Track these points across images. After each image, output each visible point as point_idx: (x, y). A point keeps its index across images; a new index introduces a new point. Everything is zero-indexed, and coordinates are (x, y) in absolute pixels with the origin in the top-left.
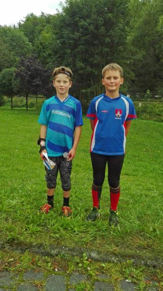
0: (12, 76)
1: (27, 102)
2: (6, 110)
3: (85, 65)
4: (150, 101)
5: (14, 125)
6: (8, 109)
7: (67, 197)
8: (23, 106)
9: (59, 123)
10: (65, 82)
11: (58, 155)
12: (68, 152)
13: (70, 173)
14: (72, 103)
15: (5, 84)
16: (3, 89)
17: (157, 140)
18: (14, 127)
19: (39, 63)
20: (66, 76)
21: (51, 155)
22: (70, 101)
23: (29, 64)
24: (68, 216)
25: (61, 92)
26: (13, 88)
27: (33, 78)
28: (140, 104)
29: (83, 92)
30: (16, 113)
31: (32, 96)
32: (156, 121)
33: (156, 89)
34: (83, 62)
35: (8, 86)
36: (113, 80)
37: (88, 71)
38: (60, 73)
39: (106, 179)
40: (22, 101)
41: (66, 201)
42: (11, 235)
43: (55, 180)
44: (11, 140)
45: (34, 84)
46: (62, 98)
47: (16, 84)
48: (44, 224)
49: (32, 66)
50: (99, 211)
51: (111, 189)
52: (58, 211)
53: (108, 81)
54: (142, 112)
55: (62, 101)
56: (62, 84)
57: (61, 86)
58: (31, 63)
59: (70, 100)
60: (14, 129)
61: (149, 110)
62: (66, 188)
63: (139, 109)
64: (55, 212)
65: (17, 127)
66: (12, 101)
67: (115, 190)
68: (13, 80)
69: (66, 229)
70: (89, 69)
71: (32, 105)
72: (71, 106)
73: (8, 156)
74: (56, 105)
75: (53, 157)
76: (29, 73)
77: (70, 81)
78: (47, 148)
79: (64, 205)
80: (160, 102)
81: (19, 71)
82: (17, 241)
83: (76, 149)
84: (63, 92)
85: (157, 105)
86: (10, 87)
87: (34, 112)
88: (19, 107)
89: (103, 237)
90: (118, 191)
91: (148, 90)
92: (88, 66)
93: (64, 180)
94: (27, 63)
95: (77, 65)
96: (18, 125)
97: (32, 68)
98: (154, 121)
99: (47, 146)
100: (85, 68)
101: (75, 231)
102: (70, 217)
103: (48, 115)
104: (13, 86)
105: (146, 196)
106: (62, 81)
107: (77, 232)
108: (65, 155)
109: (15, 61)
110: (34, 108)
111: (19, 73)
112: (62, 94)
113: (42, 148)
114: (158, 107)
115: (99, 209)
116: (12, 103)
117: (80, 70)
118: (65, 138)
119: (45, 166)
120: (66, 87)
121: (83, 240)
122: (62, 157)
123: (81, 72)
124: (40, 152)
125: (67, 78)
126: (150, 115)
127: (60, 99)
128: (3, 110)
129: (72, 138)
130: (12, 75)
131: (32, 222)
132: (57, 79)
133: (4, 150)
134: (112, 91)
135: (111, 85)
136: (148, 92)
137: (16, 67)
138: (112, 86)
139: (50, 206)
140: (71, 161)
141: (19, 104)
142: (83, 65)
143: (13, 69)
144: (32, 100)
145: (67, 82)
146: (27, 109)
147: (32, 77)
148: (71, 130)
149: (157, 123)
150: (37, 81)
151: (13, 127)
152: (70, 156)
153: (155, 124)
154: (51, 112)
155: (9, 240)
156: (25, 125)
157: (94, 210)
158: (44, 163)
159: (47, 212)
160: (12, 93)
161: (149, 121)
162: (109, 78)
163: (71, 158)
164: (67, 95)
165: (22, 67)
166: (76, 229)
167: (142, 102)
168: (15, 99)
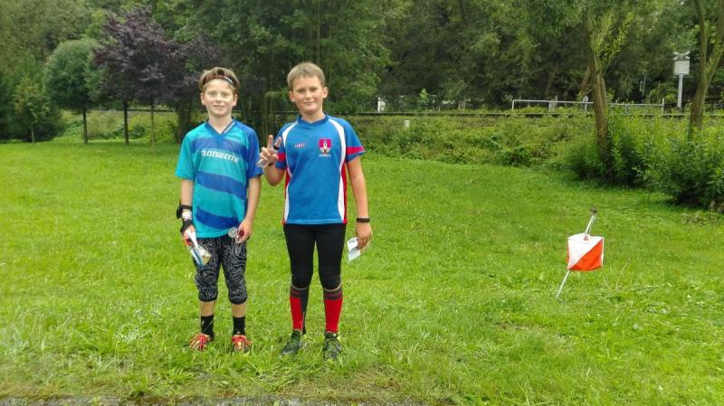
0: (85, 59)
1: (126, 124)
2: (70, 145)
3: (272, 33)
4: (429, 115)
5: (97, 184)
6: (75, 145)
7: (239, 316)
8: (116, 134)
9: (217, 173)
10: (225, 94)
11: (219, 233)
12: (237, 227)
13: (243, 267)
14: (240, 134)
15: (64, 79)
16: (62, 94)
17: (442, 203)
18: (99, 188)
19: (155, 28)
20: (226, 83)
21: (204, 235)
22: (236, 131)
23: (129, 30)
24: (245, 352)
25: (217, 112)
26: (87, 90)
27: (143, 66)
28: (407, 124)
29: (269, 98)
30: (101, 155)
31: (139, 108)
32: (442, 160)
33: (442, 85)
34: (267, 27)
35: (73, 85)
36: (309, 94)
37: (281, 46)
38: (214, 78)
39: (316, 274)
40: (111, 121)
41: (239, 324)
42: (136, 387)
43: (215, 284)
44: (95, 221)
45: (145, 80)
46: (220, 126)
47: (95, 79)
48: (198, 368)
49: (137, 35)
50: (305, 336)
51: (325, 292)
52: (223, 345)
53: (301, 96)
54: (412, 142)
55: (220, 131)
56: (219, 97)
57: (217, 101)
58: (134, 27)
59: (236, 128)
60: (98, 192)
61: (426, 136)
62: (237, 298)
63: (405, 133)
64: (217, 347)
65: (105, 188)
66: (85, 122)
67: (333, 293)
68: (87, 70)
69: (240, 371)
70: (281, 42)
71: (140, 131)
72: (237, 141)
73: (95, 255)
74: (210, 139)
75: (209, 239)
76: (131, 53)
77: (235, 92)
78: (197, 223)
79: (235, 333)
80: (452, 115)
81: (102, 47)
82: (148, 396)
83: (253, 219)
84: (222, 112)
85: (445, 124)
86: (80, 89)
87: (146, 149)
88: (106, 138)
89: (311, 377)
90: (336, 294)
91: (424, 91)
92: (280, 35)
93: (232, 282)
94: (124, 29)
95: (253, 32)
96: (109, 183)
97: (139, 39)
98: (438, 160)
99: (195, 219)
100: (273, 40)
101: (258, 374)
102: (248, 353)
103: (194, 160)
104: (88, 86)
105: (400, 309)
106: (219, 93)
107: (261, 375)
108: (233, 233)
109: (90, 20)
110: (145, 140)
111: (105, 54)
112: (218, 116)
113: (187, 224)
114: (447, 129)
115: (304, 333)
116: (85, 127)
117: (260, 44)
118: (232, 202)
119: (194, 258)
120: (226, 104)
121: (274, 384)
122: (226, 239)
123: (262, 49)
124: (183, 230)
125: (229, 87)
126: (430, 148)
127: (216, 128)
128: (63, 146)
129: (243, 201)
130: (84, 57)
131: (174, 365)
132: (209, 90)
133: (81, 244)
134: (310, 113)
135: (308, 102)
136: (424, 94)
137: (94, 35)
138: (309, 104)
139: (206, 336)
140: (245, 243)
141: (105, 130)
142: (267, 33)
143: (87, 43)
144: (139, 118)
145: (228, 95)
146: (127, 142)
147: (139, 62)
148: (242, 184)
149: (445, 164)
150: (153, 73)
151: (95, 188)
152: (242, 233)
153: (441, 168)
154: (200, 155)
155: (132, 396)
156: (125, 183)
157: (295, 335)
158: (192, 252)
159: (201, 348)
160: (84, 103)
161: (429, 161)
162: (302, 91)
163: (244, 238)
164: (229, 119)
165: (111, 38)
166: (260, 370)
167: (413, 118)
168: (94, 116)
